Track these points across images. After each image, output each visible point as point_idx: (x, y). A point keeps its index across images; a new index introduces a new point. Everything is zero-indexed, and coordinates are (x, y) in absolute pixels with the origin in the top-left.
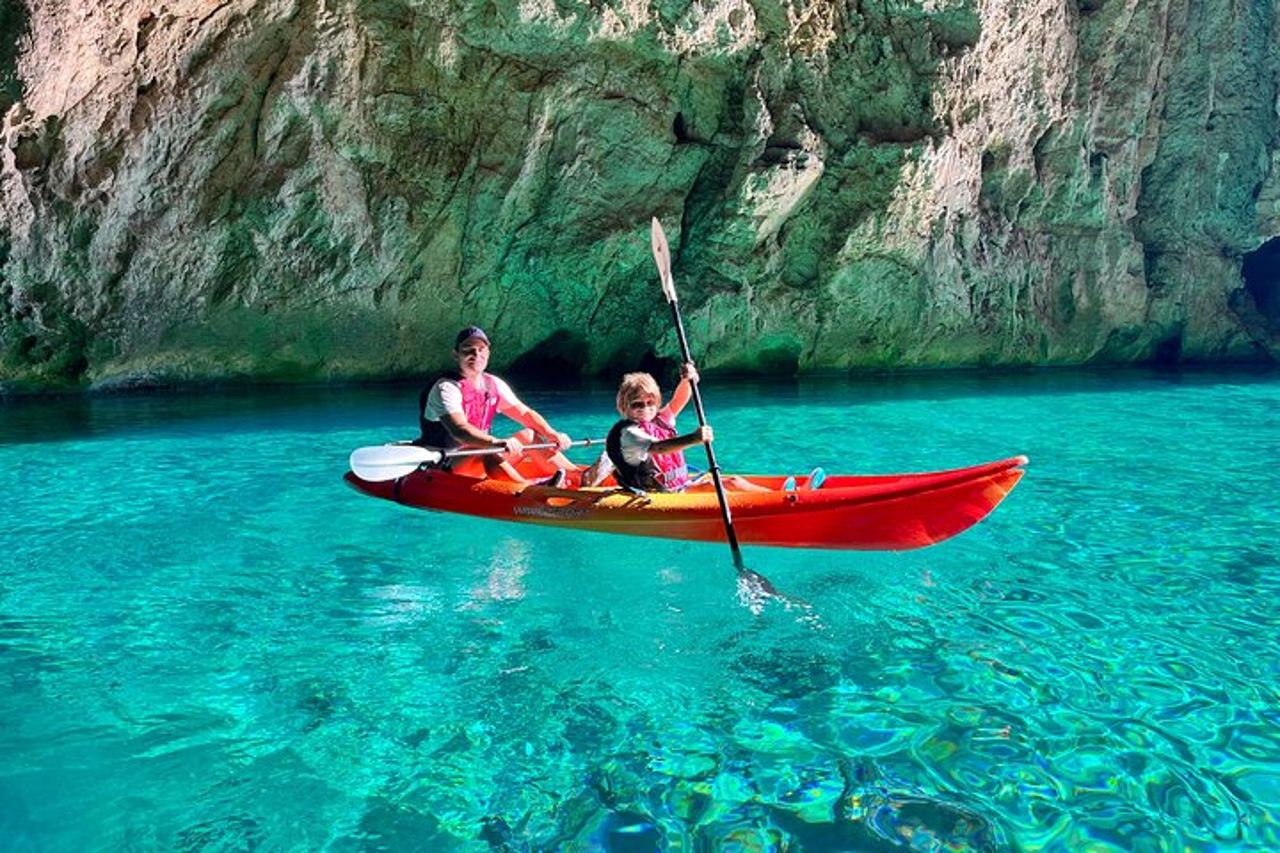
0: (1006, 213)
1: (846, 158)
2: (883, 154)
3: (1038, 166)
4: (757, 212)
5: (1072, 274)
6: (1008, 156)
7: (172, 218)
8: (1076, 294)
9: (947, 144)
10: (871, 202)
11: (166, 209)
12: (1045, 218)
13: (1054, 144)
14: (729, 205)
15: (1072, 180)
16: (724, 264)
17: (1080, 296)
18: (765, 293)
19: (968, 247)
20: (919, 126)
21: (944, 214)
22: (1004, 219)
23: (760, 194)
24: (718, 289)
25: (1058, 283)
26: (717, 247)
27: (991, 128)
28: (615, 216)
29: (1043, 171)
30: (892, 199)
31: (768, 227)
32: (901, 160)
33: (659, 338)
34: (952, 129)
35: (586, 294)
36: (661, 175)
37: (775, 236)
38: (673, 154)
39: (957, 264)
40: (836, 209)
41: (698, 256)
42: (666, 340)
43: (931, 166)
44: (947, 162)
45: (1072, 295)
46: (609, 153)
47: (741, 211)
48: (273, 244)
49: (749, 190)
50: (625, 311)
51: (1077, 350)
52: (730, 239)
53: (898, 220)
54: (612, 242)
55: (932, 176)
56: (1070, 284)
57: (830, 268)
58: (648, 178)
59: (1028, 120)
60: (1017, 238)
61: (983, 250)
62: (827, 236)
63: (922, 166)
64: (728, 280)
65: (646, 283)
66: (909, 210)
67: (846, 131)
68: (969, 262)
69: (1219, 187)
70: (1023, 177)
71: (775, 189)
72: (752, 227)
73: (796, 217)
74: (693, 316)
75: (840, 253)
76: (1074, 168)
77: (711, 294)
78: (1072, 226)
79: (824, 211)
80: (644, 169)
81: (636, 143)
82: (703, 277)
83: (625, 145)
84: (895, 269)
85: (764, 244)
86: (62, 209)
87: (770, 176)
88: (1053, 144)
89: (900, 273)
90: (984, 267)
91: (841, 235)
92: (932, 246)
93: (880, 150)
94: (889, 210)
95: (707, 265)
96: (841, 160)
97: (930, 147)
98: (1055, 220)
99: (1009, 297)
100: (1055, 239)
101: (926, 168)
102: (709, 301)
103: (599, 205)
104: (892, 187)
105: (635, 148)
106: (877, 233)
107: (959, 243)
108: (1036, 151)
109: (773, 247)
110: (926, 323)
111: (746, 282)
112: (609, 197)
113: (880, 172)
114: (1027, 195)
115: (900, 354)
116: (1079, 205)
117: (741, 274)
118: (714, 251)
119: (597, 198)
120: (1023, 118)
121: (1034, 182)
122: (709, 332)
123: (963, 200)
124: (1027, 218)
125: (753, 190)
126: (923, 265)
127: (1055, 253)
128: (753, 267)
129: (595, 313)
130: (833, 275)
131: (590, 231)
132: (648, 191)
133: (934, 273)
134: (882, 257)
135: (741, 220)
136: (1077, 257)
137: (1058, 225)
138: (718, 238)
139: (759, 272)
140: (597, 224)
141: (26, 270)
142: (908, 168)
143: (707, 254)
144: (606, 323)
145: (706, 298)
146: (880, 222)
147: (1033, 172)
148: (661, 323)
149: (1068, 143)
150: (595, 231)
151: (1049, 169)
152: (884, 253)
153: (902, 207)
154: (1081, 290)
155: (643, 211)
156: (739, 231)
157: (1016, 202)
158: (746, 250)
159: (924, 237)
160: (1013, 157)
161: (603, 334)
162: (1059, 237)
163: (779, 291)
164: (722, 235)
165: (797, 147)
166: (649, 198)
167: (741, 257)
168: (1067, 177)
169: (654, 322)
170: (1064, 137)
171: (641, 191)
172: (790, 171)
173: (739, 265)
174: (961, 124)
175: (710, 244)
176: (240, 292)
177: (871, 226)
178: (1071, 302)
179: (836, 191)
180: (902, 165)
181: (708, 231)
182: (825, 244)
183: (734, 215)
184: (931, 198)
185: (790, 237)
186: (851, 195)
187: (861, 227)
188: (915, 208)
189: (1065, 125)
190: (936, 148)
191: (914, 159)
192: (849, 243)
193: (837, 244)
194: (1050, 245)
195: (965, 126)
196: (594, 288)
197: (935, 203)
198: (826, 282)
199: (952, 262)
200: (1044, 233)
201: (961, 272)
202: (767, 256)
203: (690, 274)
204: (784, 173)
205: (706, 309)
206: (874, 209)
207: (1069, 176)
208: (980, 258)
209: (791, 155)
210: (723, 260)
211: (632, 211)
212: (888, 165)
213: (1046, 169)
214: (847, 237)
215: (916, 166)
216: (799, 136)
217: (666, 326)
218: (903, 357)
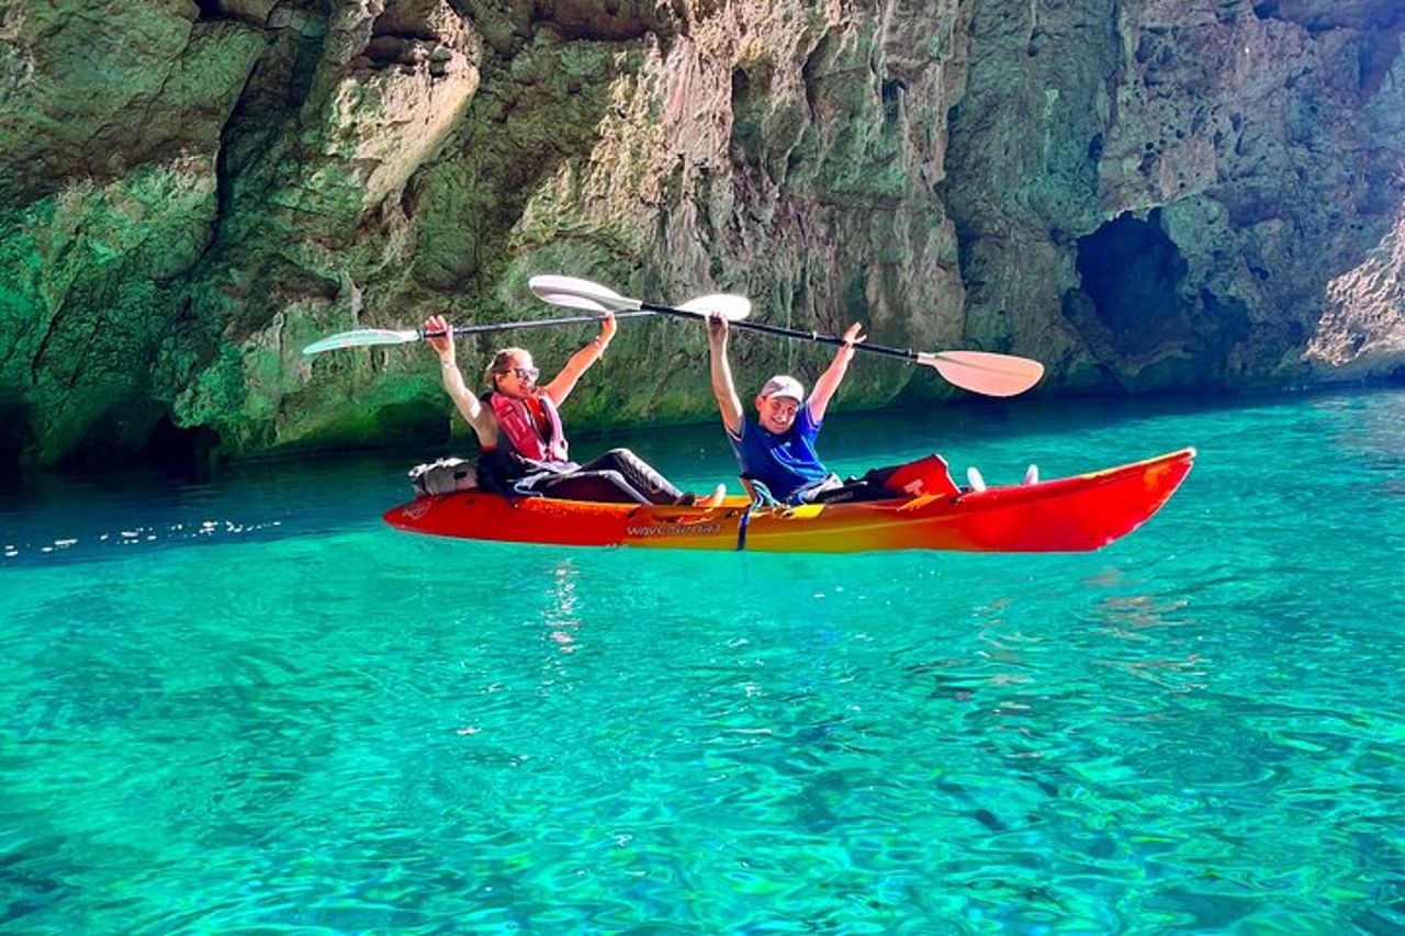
0: (769, 169)
1: (516, 65)
2: (580, 60)
3: (811, 98)
4: (364, 151)
5: (864, 267)
6: (770, 77)
8: (871, 298)
9: (681, 50)
10: (561, 141)
12: (821, 182)
13: (831, 62)
14: (308, 138)
15: (859, 122)
16: (304, 247)
17: (877, 302)
18: (385, 301)
19: (718, 222)
20: (635, 16)
21: (680, 168)
22: (767, 179)
23: (367, 119)
24: (296, 293)
25: (844, 283)
26: (289, 215)
27: (743, 30)
28: (78, 153)
29: (818, 106)
30: (597, 137)
31: (392, 176)
32: (609, 72)
33: (182, 390)
34: (686, 24)
35: (23, 307)
36: (170, 77)
37: (398, 197)
38: (193, 37)
39: (702, 251)
40: (503, 153)
41: (253, 233)
42: (196, 394)
43: (657, 84)
44: (682, 78)
45: (865, 300)
46: (57, 29)
47: (332, 150)
49: (345, 108)
50: (108, 339)
51: (877, 385)
52: (313, 201)
53: (608, 175)
54: (71, 201)
55: (659, 101)
56: (862, 283)
57: (498, 256)
58: (143, 81)
59: (794, 21)
60: (786, 210)
61: (738, 229)
62: (491, 200)
63: (643, 83)
64: (312, 276)
65: (150, 286)
66: (625, 157)
67: (513, 19)
68: (721, 247)
69: (1047, 141)
70: (790, 112)
71: (394, 108)
72: (355, 178)
73: (433, 164)
74: (248, 344)
75: (514, 230)
76: (861, 102)
77: (283, 303)
78: (860, 194)
79: (483, 156)
80: (134, 64)
81: (115, 13)
82: (264, 272)
83: (91, 15)
84: (606, 258)
85: (378, 211)
87: (383, 85)
88: (830, 64)
89: (616, 266)
90: (742, 256)
91: (516, 197)
92: (663, 220)
93: (573, 52)
94: (593, 158)
95: (270, 249)
96: (508, 70)
97: (655, 51)
98: (838, 184)
99: (780, 307)
100: (838, 213)
101: (650, 88)
102: (279, 315)
103: (41, 130)
104: (597, 117)
105: (114, 21)
106: (576, 197)
107: (704, 217)
108: (806, 72)
109: (396, 216)
110: (659, 349)
111: (348, 282)
112: (65, 116)
113: (574, 90)
114: (797, 144)
115: (621, 403)
116: (870, 160)
117: (337, 266)
118: (283, 222)
119: (35, 116)
120: (787, 18)
121: (807, 122)
122: (281, 374)
123: (707, 146)
124: (799, 180)
125: (353, 111)
126: (651, 253)
127: (840, 236)
128: (361, 252)
129: (44, 345)
130: (504, 269)
131: (24, 179)
132: (149, 105)
133: (668, 266)
134: (586, 238)
135: (332, 165)
136: (870, 241)
137: (841, 192)
138: (291, 199)
139: (371, 262)
140: (38, 166)
142: (620, 87)
143: (270, 228)
144: (69, 365)
145: (272, 311)
146: (579, 177)
147: (805, 106)
148: (185, 361)
149: (850, 62)
150: (32, 181)
151: (826, 102)
152: (588, 231)
153: (615, 152)
154: (877, 294)
155: (137, 143)
156: (330, 186)
157: (784, 152)
158: (345, 221)
159: (649, 204)
160: (776, 79)
161: (64, 387)
162: (844, 210)
163: (410, 298)
164: (298, 193)
165: (430, 37)
166: (146, 120)
167: (335, 235)
168: (851, 117)
169: (169, 359)
170: (845, 53)
171: (130, 106)
172: (420, 80)
173: (333, 249)
174: (699, 19)
175: (277, 209)
177: (565, 182)
178: (865, 310)
179: (502, 121)
180: (610, 79)
181: (272, 185)
182: (488, 214)
183: (319, 158)
184: (659, 138)
185: (423, 201)
186: (529, 129)
187: (549, 186)
188: (635, 155)
189: (846, 34)
190: (664, 55)
191: (630, 70)
192: (528, 213)
193: (509, 215)
194: (831, 222)
195: (705, 21)
196: (37, 296)
197: (665, 147)
198: (495, 280)
199: (697, 248)
200: (823, 204)
201: (708, 265)
202: (385, 233)
203: (239, 266)
204: (409, 81)
205: (274, 332)
206: (569, 155)
207: (854, 114)
208: (737, 242)
209: (419, 51)
210: (302, 240)
211: (113, 145)
212: (587, 78)
213: (823, 102)
214: (525, 201)
215: (634, 83)
216: (433, 17)
217: (193, 366)
218: (624, 409)
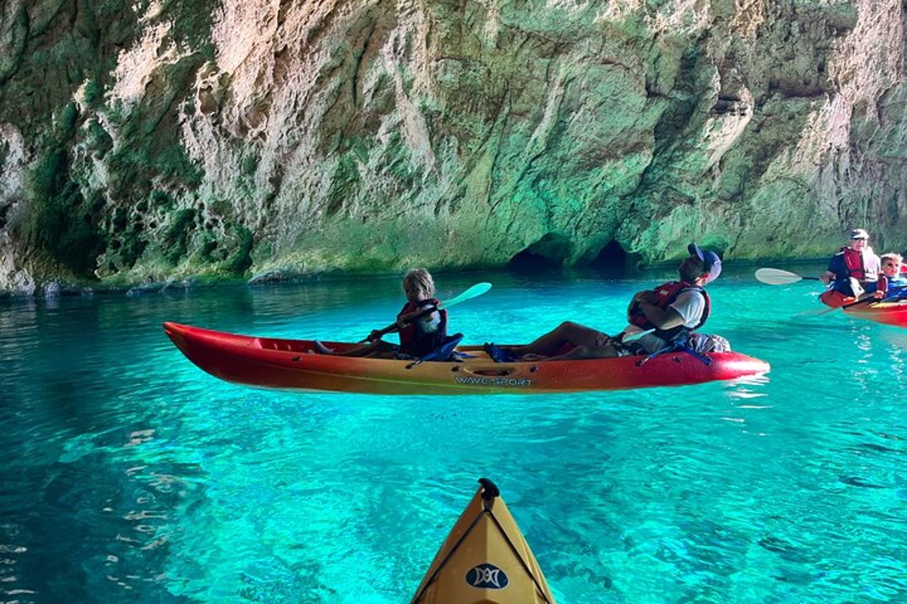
0: (860, 147)
1: (765, 108)
2: (794, 105)
3: (880, 116)
4: (710, 147)
5: (897, 191)
6: (866, 108)
7: (302, 151)
8: (899, 205)
9: (838, 99)
10: (784, 139)
11: (297, 145)
12: (881, 152)
13: (890, 99)
14: (690, 141)
15: (900, 125)
16: (683, 184)
17: (902, 207)
18: (708, 205)
19: (842, 171)
20: (817, 85)
21: (830, 149)
22: (859, 152)
23: (715, 134)
24: (679, 202)
25: (887, 198)
26: (677, 171)
27: (858, 88)
28: (606, 150)
29: (882, 119)
30: (800, 137)
31: (716, 157)
32: (808, 110)
33: (634, 238)
34: (839, 88)
35: (577, 206)
36: (637, 120)
37: (718, 164)
38: (647, 104)
39: (833, 183)
40: (756, 145)
41: (661, 178)
42: (639, 240)
43: (827, 114)
44: (837, 111)
45: (896, 206)
46: (601, 104)
47: (699, 146)
48: (369, 171)
49: (708, 130)
50: (600, 219)
51: (899, 245)
52: (687, 166)
53: (803, 153)
54: (607, 167)
55: (827, 121)
56: (895, 198)
57: (753, 187)
58: (629, 122)
59: (877, 83)
60: (866, 166)
61: (847, 174)
62: (751, 164)
63: (821, 113)
64: (683, 195)
65: (618, 199)
66: (810, 145)
67: (763, 89)
68: (841, 182)
70: (871, 122)
71: (725, 129)
72: (705, 157)
73: (731, 150)
74: (662, 222)
75: (763, 176)
76: (902, 117)
77: (675, 206)
78: (895, 157)
79: (748, 146)
80: (628, 115)
81: (624, 97)
82: (665, 193)
83: (614, 98)
84: (795, 187)
85: (710, 170)
86: (236, 144)
87: (723, 120)
88: (889, 100)
89: (799, 190)
90: (849, 186)
91: (763, 163)
92: (821, 171)
93: (793, 102)
94: (798, 145)
95: (668, 185)
96: (761, 110)
97: (828, 100)
98: (887, 152)
99: (861, 208)
100: (885, 167)
101: (824, 116)
102: (673, 211)
103: (594, 141)
104: (800, 129)
105: (622, 100)
106: (789, 162)
107: (837, 170)
108: (877, 105)
109: (717, 171)
110: (812, 226)
111: (698, 198)
112: (601, 136)
113: (792, 117)
114: (873, 136)
115: (792, 249)
116: (903, 143)
117: (695, 192)
118: (675, 174)
119: (593, 136)
120: (874, 82)
121: (879, 126)
122: (671, 233)
123: (841, 139)
124: (872, 152)
125: (710, 131)
126: (814, 185)
127: (886, 177)
128: (703, 186)
129: (580, 221)
130: (755, 192)
131: (589, 160)
132: (629, 131)
133: (821, 190)
134: (788, 179)
135: (698, 152)
136: (900, 179)
137: (888, 157)
138: (678, 165)
139: (707, 190)
140: (593, 155)
141: (213, 191)
142: (813, 114)
143: (668, 177)
144: (587, 229)
145: (670, 209)
146: (791, 154)
147: (877, 120)
148: (635, 227)
149: (898, 100)
150: (592, 160)
151: (887, 117)
152: (791, 176)
153: (807, 143)
154: (903, 203)
155: (626, 145)
156: (695, 160)
157: (867, 140)
158: (697, 173)
159: (816, 165)
160: (868, 108)
161: (584, 236)
162: (889, 165)
163: (716, 204)
164: (682, 163)
165: (738, 100)
166: (629, 136)
167: (694, 179)
168: (897, 123)
169: (626, 227)
170: (896, 96)
171: (622, 131)
172: (737, 117)
173: (693, 185)
174: (843, 85)
175: (672, 169)
176: (347, 207)
177: (785, 157)
178: (896, 210)
179: (758, 131)
180: (809, 113)
181: (671, 160)
182: (749, 170)
183: (692, 149)
184: (824, 137)
185: (726, 164)
186: (768, 135)
187: (779, 158)
188: (814, 144)
189: (898, 87)
190: (831, 102)
191: (817, 109)
192: (769, 169)
193: (760, 171)
194: (883, 170)
195: (846, 86)
196: (584, 203)
197: (826, 140)
198: (750, 197)
199: (832, 183)
200: (880, 163)
201: (835, 190)
202: (713, 178)
203: (656, 191)
204: (733, 118)
205: (670, 217)
206: (788, 145)
207: (898, 122)
208: (847, 180)
209: (736, 106)
210: (681, 182)
211: (618, 147)
212: (798, 113)
213: (885, 118)
214: (768, 164)
215: (818, 114)
216: (740, 92)
217: (638, 229)
218: (793, 251)
